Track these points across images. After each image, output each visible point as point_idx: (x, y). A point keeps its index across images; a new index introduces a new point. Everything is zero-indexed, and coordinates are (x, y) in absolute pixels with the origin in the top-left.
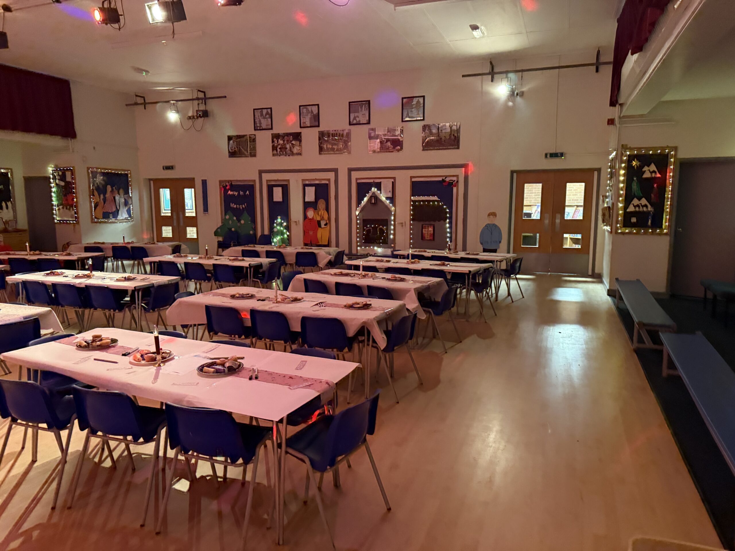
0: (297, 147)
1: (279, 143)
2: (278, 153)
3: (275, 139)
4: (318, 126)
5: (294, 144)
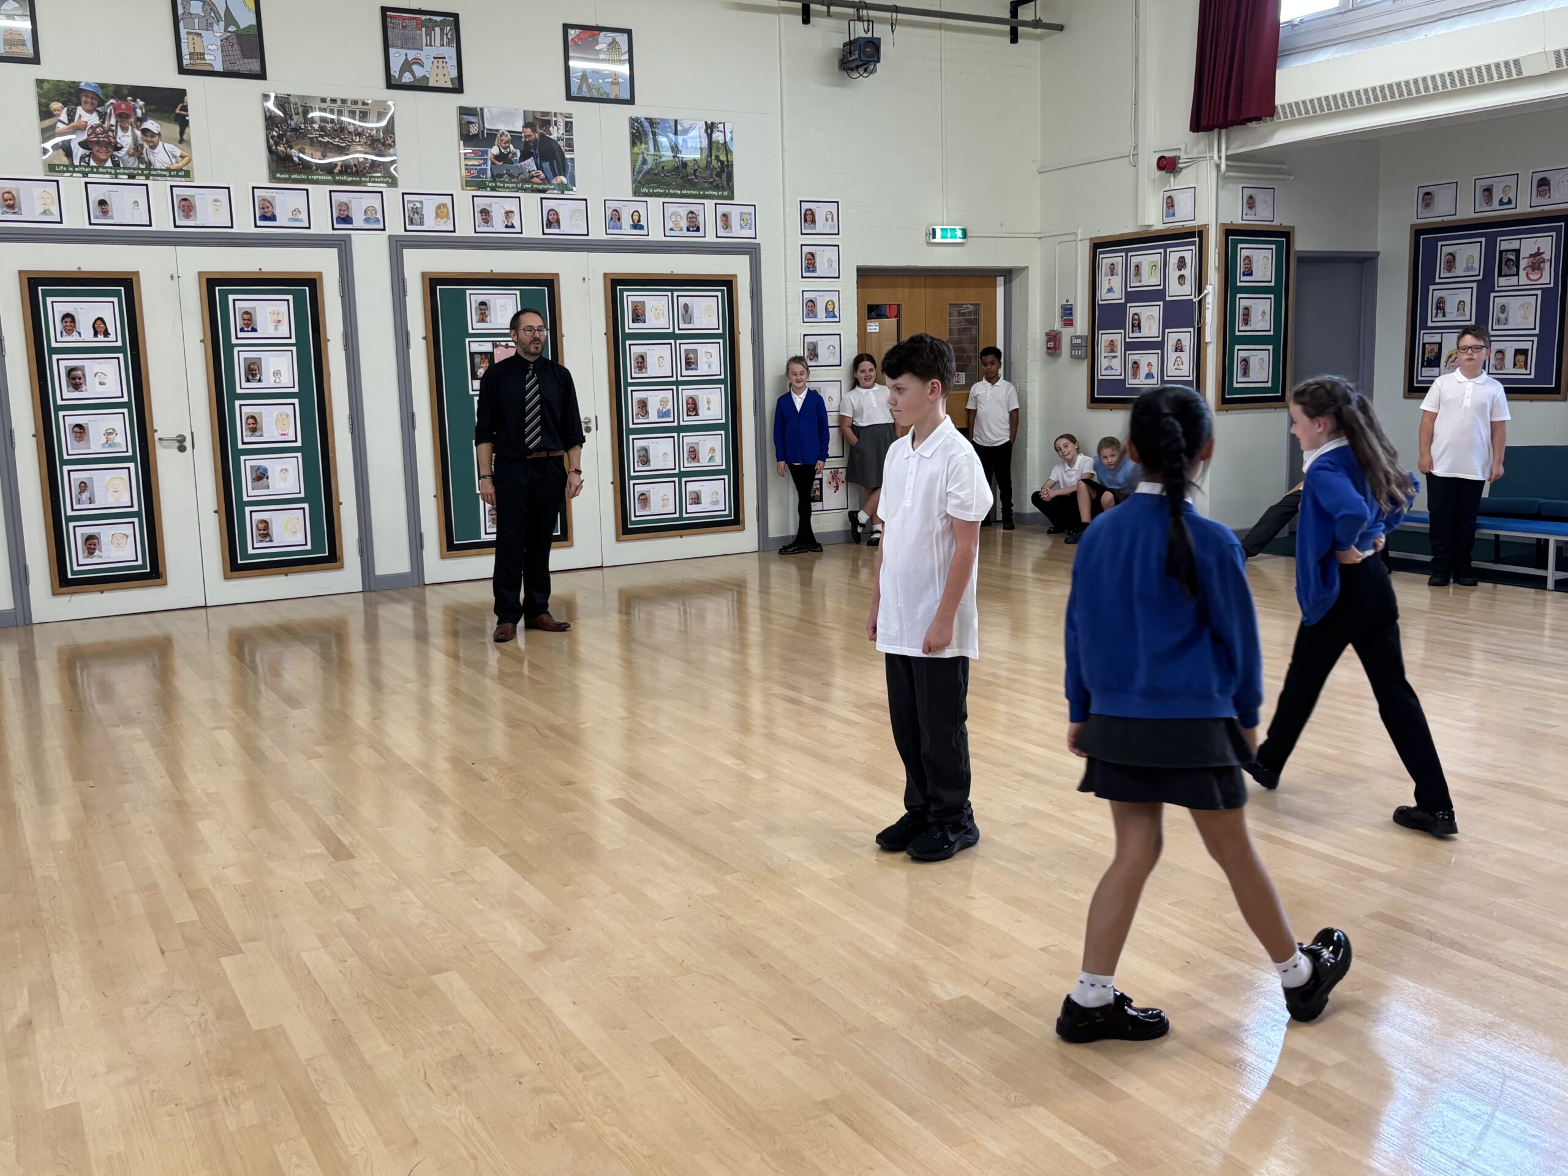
0: (168, 147)
1: (75, 123)
2: (76, 162)
3: (55, 105)
4: (262, 76)
5: (153, 135)
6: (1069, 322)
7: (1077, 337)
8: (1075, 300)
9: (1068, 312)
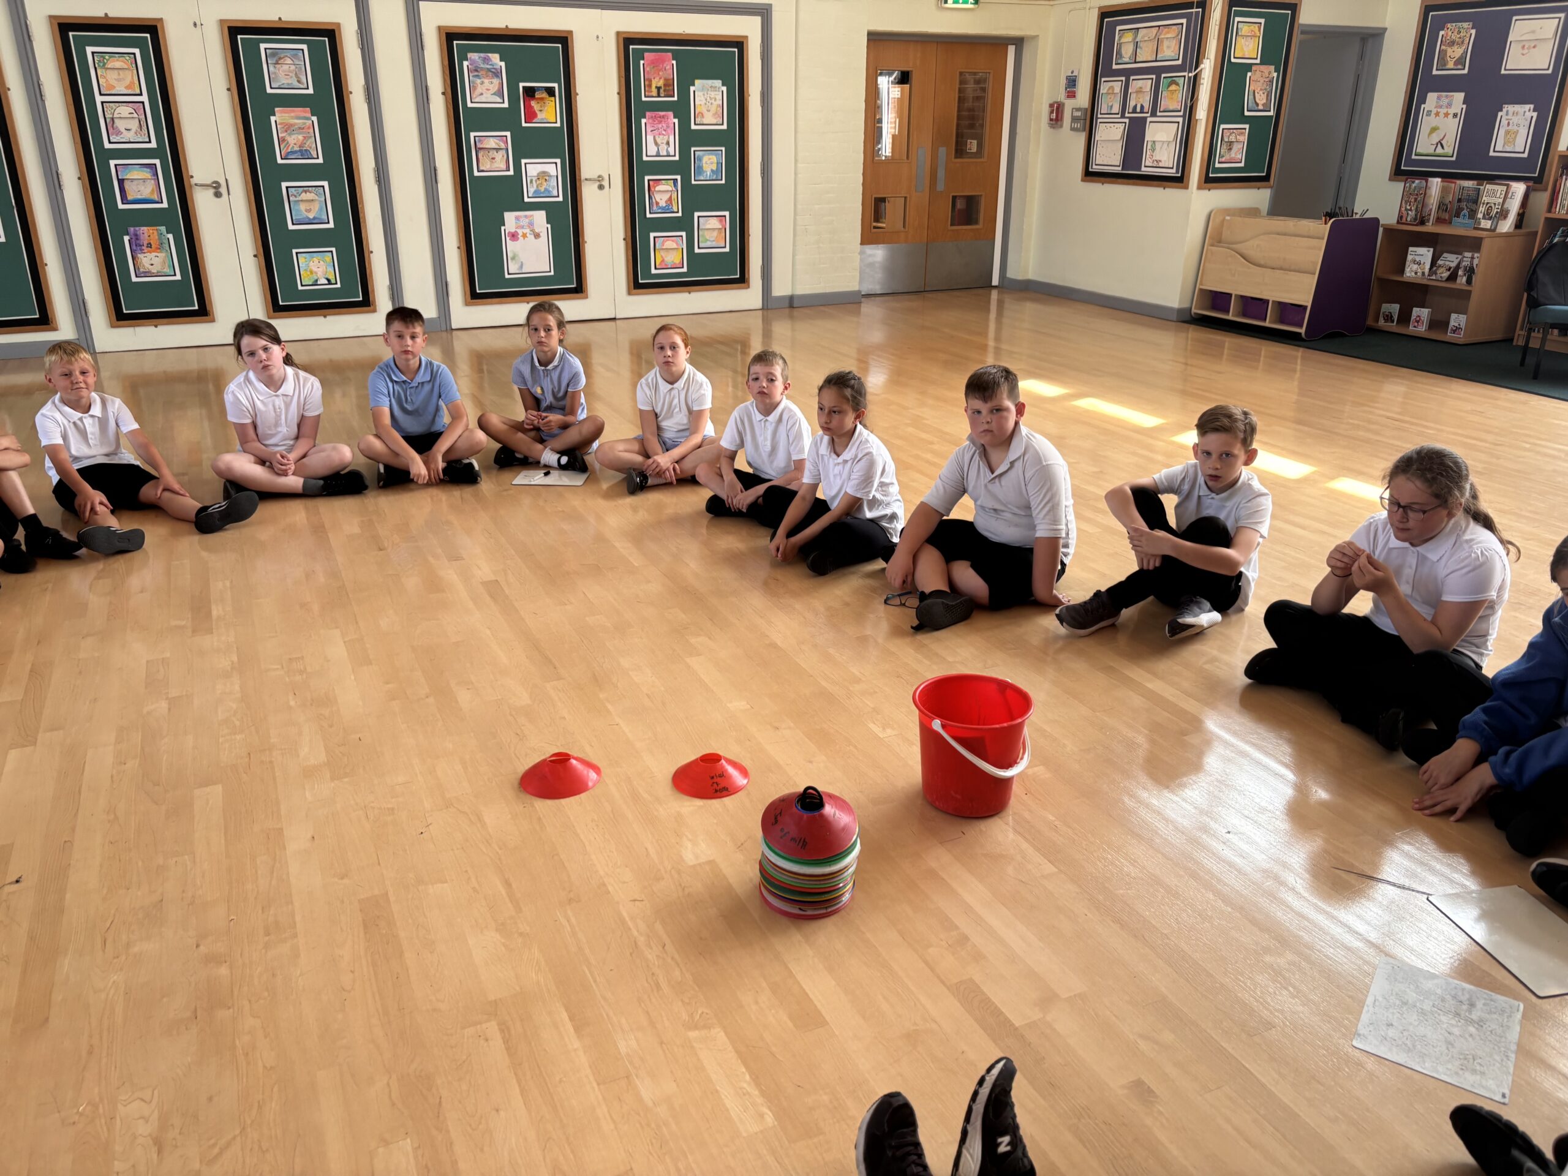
6: (1071, 95)
7: (1078, 110)
8: (1080, 71)
9: (1072, 82)
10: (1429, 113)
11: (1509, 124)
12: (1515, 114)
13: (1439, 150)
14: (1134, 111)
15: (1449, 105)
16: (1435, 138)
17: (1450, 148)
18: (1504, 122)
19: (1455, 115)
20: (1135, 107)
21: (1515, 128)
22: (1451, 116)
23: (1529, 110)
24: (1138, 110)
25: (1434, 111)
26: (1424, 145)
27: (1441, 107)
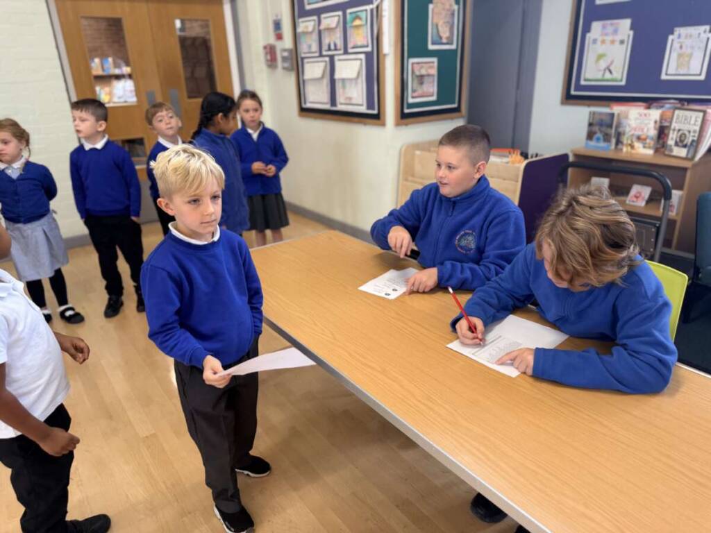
6: (279, 37)
7: (285, 50)
8: (281, 15)
9: (277, 25)
10: (595, 41)
11: (681, 47)
12: (689, 36)
13: (608, 76)
14: (329, 49)
15: (616, 32)
16: (603, 64)
17: (619, 75)
18: (676, 45)
19: (622, 42)
20: (329, 46)
21: (689, 51)
22: (617, 44)
23: (705, 32)
24: (332, 47)
25: (600, 39)
26: (592, 72)
27: (606, 34)
